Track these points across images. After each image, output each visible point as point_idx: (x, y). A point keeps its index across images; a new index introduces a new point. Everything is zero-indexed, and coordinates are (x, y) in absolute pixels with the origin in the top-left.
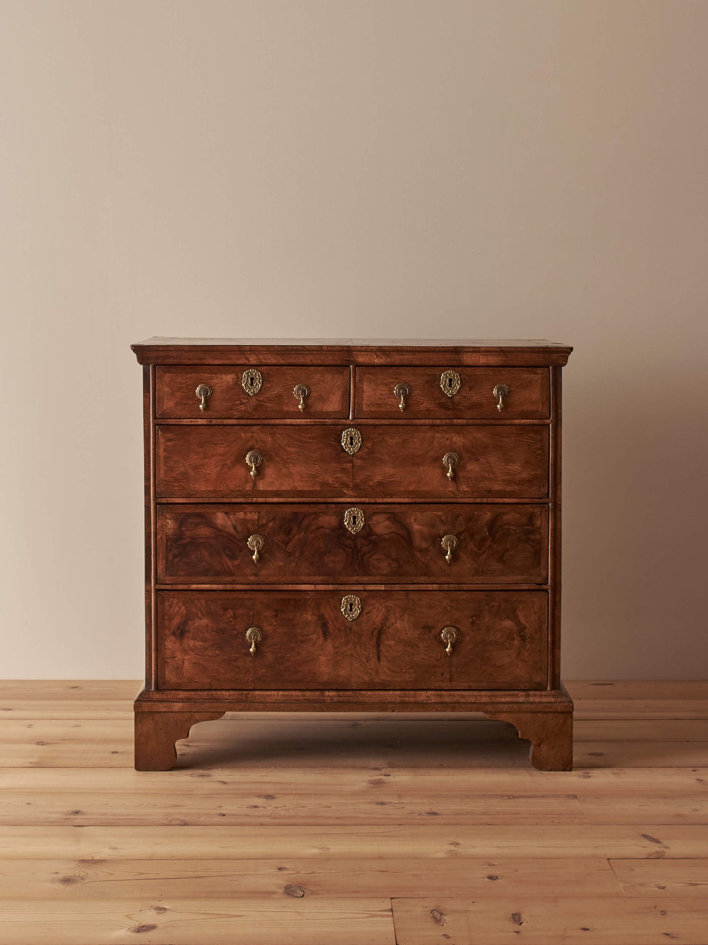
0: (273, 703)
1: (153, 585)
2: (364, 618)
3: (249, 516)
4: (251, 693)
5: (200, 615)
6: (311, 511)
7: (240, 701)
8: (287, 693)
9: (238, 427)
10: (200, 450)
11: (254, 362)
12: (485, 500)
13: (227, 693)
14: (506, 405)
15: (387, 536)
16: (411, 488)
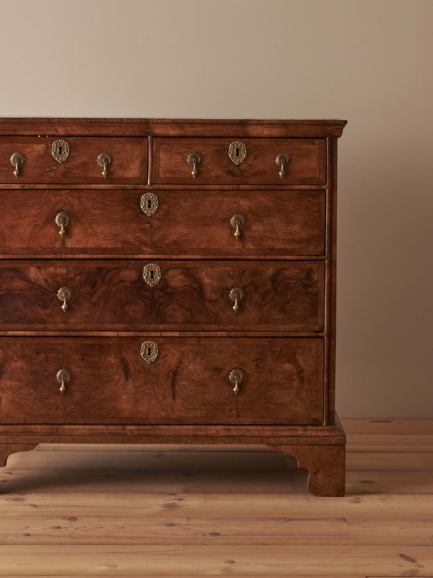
0: (81, 435)
2: (161, 361)
3: (59, 271)
4: (61, 427)
5: (16, 358)
6: (114, 266)
7: (50, 434)
8: (93, 427)
9: (48, 191)
10: (15, 211)
11: (62, 133)
12: (268, 257)
13: (40, 427)
14: (287, 172)
15: (181, 289)
16: (203, 246)
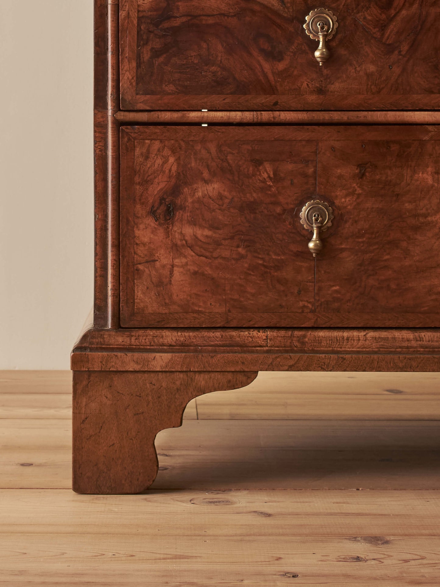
0: (358, 352)
1: (110, 113)
4: (311, 334)
5: (206, 175)
7: (289, 350)
8: (384, 334)
13: (262, 334)
